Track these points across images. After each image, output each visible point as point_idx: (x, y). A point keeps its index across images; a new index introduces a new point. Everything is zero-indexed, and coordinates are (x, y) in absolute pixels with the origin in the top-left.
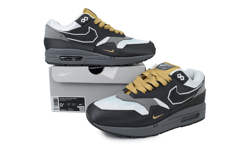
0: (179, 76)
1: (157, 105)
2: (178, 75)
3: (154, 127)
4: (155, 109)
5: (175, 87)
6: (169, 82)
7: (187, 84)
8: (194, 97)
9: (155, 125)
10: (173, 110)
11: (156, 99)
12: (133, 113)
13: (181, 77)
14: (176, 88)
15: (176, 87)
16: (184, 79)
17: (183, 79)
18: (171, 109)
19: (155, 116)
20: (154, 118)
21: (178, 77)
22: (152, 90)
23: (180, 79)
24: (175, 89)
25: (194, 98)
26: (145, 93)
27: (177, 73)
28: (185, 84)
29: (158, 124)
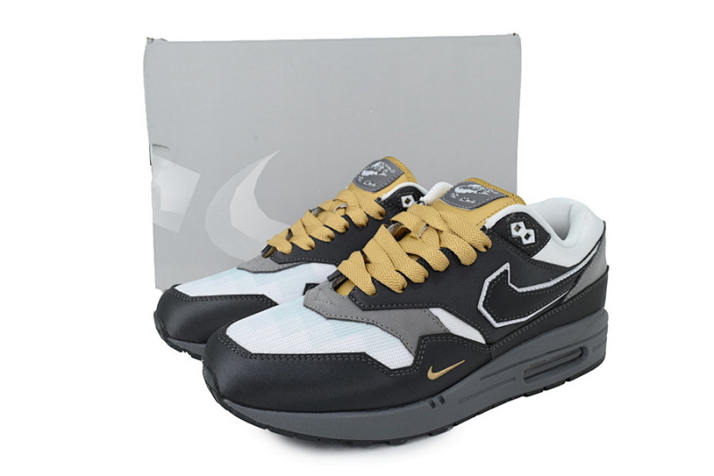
0: (518, 228)
1: (440, 331)
2: (513, 226)
3: (433, 405)
4: (433, 347)
5: (502, 270)
6: (484, 250)
7: (544, 255)
8: (569, 297)
9: (436, 399)
10: (497, 345)
11: (439, 312)
12: (361, 363)
13: (523, 232)
14: (506, 271)
15: (507, 266)
16: (534, 241)
17: (532, 240)
18: (489, 344)
19: (433, 371)
20: (432, 375)
21: (515, 233)
22: (426, 279)
23: (519, 238)
24: (501, 274)
25: (569, 300)
26: (401, 292)
27: (508, 219)
28: (537, 257)
29: (444, 395)
